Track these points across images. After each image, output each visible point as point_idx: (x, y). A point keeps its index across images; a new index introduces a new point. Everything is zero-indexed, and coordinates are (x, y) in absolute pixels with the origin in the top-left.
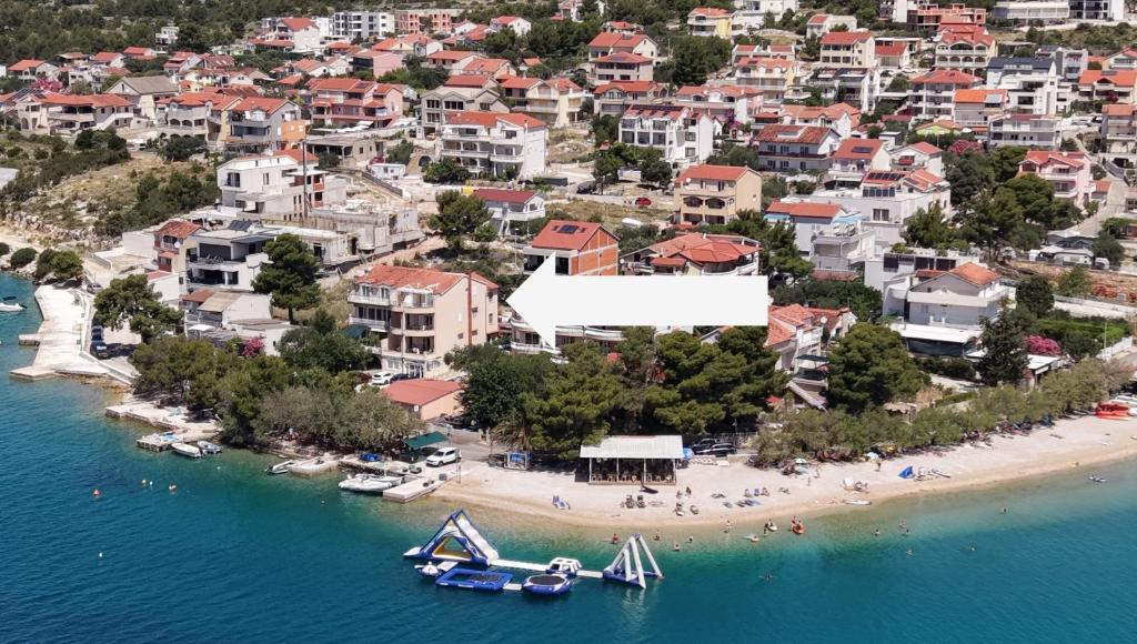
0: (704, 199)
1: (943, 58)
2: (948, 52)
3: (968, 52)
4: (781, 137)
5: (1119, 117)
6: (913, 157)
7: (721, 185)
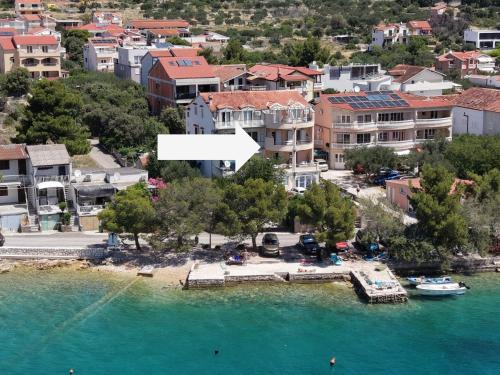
7: (45, 49)
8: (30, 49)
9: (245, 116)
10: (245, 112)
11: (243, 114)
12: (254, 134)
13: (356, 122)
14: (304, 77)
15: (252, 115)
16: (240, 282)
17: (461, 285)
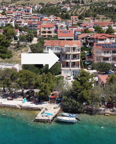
0: (47, 31)
1: (24, 16)
2: (25, 15)
3: (28, 15)
4: (33, 23)
5: (70, 22)
6: (63, 26)
7: (49, 28)
8: (45, 28)
9: (56, 49)
10: (56, 47)
11: (55, 48)
12: (58, 55)
13: (103, 53)
14: (106, 38)
15: (58, 49)
16: (5, 107)
17: (77, 119)
